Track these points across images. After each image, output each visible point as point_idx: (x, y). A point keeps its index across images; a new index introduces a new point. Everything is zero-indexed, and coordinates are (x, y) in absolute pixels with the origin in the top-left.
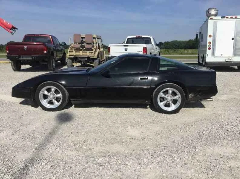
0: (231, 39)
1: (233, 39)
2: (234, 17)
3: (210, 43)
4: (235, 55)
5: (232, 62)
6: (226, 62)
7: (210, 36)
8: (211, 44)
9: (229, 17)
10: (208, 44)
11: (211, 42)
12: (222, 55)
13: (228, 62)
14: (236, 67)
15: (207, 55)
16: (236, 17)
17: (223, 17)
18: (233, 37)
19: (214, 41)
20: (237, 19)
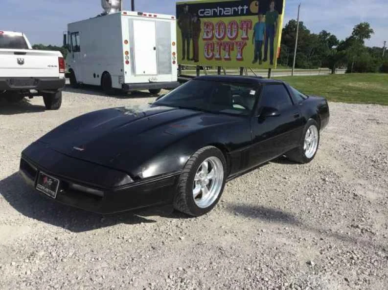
0: (153, 49)
1: (155, 49)
2: (153, 15)
3: (127, 53)
4: (159, 72)
5: (156, 82)
6: (150, 82)
7: (126, 42)
8: (129, 55)
9: (148, 14)
10: (124, 55)
11: (129, 51)
12: (144, 72)
13: (152, 82)
14: (147, 91)
15: (126, 73)
16: (150, 15)
17: (140, 14)
18: (155, 46)
19: (132, 49)
20: (157, 20)
